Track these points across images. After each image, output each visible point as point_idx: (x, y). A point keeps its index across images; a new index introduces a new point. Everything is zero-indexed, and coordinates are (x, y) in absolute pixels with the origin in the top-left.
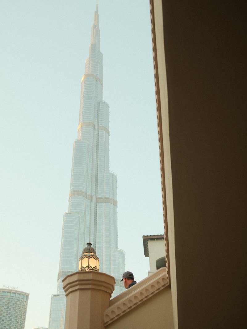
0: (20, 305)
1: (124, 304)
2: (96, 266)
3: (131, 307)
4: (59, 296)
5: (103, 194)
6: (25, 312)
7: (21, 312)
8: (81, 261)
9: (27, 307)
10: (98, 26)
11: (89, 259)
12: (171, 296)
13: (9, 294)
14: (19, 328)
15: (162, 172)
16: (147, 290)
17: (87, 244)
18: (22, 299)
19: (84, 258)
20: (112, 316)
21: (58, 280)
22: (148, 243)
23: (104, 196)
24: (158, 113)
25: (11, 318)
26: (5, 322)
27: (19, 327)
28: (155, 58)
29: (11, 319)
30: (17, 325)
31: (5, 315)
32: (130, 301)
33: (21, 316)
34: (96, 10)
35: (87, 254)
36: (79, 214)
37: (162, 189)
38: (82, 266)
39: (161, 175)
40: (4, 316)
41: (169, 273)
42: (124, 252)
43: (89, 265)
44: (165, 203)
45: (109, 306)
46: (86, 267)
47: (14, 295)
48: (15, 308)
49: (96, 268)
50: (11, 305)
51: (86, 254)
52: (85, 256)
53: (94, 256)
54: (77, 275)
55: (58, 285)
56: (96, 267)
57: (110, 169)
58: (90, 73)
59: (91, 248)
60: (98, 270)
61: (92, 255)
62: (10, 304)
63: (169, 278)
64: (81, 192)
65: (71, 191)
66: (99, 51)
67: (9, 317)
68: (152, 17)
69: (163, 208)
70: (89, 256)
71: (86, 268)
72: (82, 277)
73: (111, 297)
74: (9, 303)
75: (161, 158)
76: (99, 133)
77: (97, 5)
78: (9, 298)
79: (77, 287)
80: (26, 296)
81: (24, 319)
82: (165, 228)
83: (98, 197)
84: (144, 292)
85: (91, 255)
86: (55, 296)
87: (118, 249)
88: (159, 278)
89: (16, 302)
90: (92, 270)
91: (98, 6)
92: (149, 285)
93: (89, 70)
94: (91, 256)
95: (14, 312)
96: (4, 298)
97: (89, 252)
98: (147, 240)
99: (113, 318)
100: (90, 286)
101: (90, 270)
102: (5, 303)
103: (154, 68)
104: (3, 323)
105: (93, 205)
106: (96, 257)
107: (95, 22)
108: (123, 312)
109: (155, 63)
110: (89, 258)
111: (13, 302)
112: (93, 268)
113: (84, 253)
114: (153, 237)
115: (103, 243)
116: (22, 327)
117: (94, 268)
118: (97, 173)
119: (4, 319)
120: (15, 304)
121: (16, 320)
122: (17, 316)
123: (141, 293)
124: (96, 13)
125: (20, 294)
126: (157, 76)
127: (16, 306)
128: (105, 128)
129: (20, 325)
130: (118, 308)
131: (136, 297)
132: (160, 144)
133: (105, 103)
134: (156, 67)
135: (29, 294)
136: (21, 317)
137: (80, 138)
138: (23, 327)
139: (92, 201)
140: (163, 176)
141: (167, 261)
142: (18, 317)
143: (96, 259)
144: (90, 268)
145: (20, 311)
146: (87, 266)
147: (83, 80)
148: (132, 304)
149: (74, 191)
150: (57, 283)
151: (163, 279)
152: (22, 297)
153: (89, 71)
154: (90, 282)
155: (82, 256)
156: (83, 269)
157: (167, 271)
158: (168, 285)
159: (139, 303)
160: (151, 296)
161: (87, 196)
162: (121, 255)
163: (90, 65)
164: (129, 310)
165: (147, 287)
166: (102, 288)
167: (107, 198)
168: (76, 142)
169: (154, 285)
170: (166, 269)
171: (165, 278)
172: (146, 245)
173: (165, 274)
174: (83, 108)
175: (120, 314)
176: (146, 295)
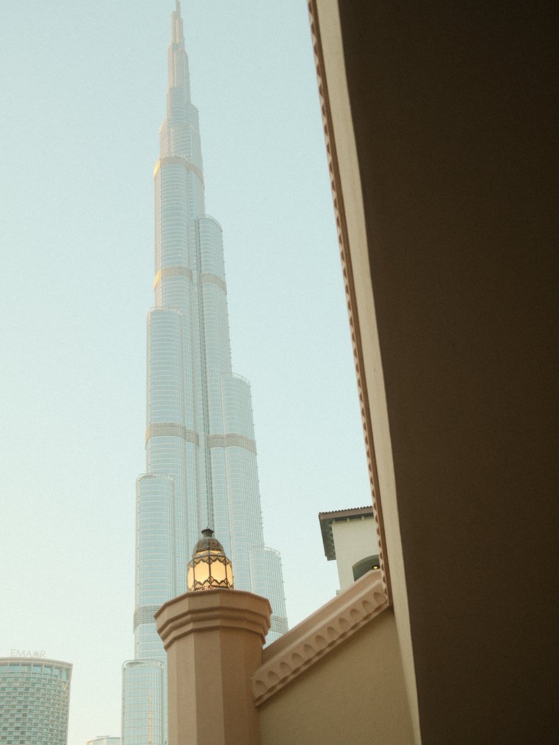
0: (53, 692)
1: (295, 655)
2: (226, 579)
3: (310, 660)
4: (139, 663)
5: (221, 427)
6: (67, 705)
7: (57, 706)
8: (191, 569)
9: (68, 694)
10: (184, 46)
11: (210, 564)
13: (26, 669)
14: (55, 743)
15: (357, 360)
16: (341, 620)
17: (202, 532)
18: (57, 676)
19: (199, 562)
20: (270, 683)
21: (135, 627)
22: (331, 529)
23: (225, 431)
24: (340, 231)
25: (34, 721)
26: (23, 733)
27: (55, 741)
28: (327, 111)
29: (36, 725)
30: (50, 735)
31: (20, 716)
32: (307, 647)
33: (56, 714)
34: (175, 11)
35: (205, 553)
36: (171, 476)
37: (361, 396)
38: (195, 581)
39: (357, 366)
40: (18, 719)
41: (388, 579)
42: (279, 553)
43: (210, 577)
44: (368, 426)
45: (263, 661)
46: (205, 582)
47: (38, 669)
48: (42, 700)
49: (228, 583)
50: (33, 694)
51: (201, 553)
52: (201, 559)
53: (220, 556)
54: (186, 601)
55: (136, 639)
56: (225, 581)
57: (234, 370)
58: (173, 155)
59: (213, 540)
60: (232, 586)
61: (215, 556)
62: (31, 690)
63: (389, 591)
64: (172, 425)
65: (149, 425)
66: (189, 103)
67: (30, 720)
69: (366, 439)
70: (209, 556)
71: (205, 585)
72: (199, 604)
73: (264, 642)
74: (27, 689)
76: (203, 289)
78: (27, 678)
79: (190, 627)
80: (66, 669)
81: (66, 722)
82: (372, 482)
83: (211, 434)
84: (337, 626)
85: (213, 556)
86: (131, 664)
87: (265, 549)
88: (367, 594)
89: (44, 685)
90: (218, 587)
92: (346, 611)
93: (170, 147)
94: (213, 558)
95: (41, 708)
96: (17, 679)
97: (209, 549)
98: (328, 522)
99: (273, 688)
100: (217, 623)
101: (214, 588)
102: (19, 690)
103: (326, 132)
104: (18, 734)
105: (202, 454)
106: (225, 559)
107: (175, 38)
108: (294, 672)
110: (210, 561)
111: (37, 686)
112: (219, 583)
113: (197, 552)
114: (342, 515)
115: (230, 537)
116: (61, 740)
117: (222, 582)
118: (205, 381)
119: (19, 725)
120: (42, 691)
121: (46, 724)
122: (48, 716)
123: (330, 629)
124: (177, 15)
125: (50, 667)
126: (332, 148)
127: (44, 694)
128: (216, 277)
129: (57, 735)
130: (283, 664)
131: (319, 638)
133: (212, 221)
135: (70, 665)
136: (58, 718)
137: (160, 304)
138: (63, 740)
139: (198, 444)
141: (381, 554)
142: (51, 718)
143: (226, 562)
144: (214, 583)
145: (54, 704)
146: (207, 581)
147: (158, 173)
148: (312, 654)
149: (156, 426)
150: (133, 635)
151: (376, 595)
152: (56, 672)
153: (170, 151)
154: (217, 613)
155: (195, 558)
156: (198, 586)
157: (383, 576)
158: (388, 607)
159: (328, 650)
160: (351, 633)
161: (185, 434)
162: (274, 560)
163: (172, 136)
164: (307, 667)
165: (342, 613)
166: (244, 625)
167: (233, 436)
168: (152, 314)
169: (358, 609)
170: (380, 573)
171: (379, 592)
172: (328, 532)
173: (379, 582)
174: (162, 236)
175: (288, 677)
176: (341, 632)
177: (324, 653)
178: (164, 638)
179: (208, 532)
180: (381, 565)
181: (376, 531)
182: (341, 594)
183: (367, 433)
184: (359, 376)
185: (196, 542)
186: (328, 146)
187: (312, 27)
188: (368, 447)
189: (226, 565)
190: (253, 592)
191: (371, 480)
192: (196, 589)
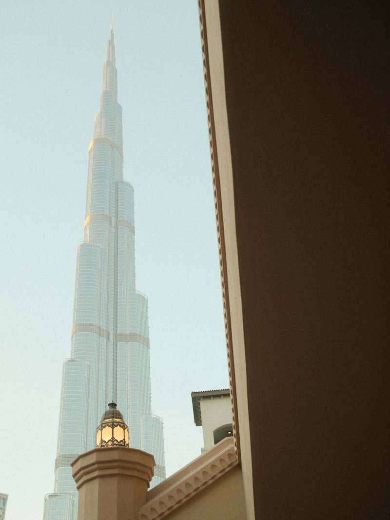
1: (170, 497)
2: (124, 439)
3: (180, 501)
4: (57, 496)
5: (126, 328)
8: (100, 431)
9: (4, 517)
10: (115, 64)
11: (113, 428)
12: (243, 481)
15: (224, 290)
16: (204, 473)
17: (109, 405)
19: (105, 427)
20: (152, 517)
21: (56, 469)
22: (199, 404)
23: (128, 331)
28: (211, 118)
32: (179, 491)
34: (110, 39)
35: (110, 420)
36: (88, 361)
37: (225, 315)
38: (102, 440)
39: (223, 294)
41: (238, 444)
42: (162, 420)
43: (113, 438)
44: (229, 336)
45: (147, 501)
46: (109, 441)
49: (125, 442)
51: (107, 420)
52: (107, 424)
53: (120, 423)
54: (95, 454)
55: (56, 478)
56: (123, 441)
57: (137, 288)
58: (103, 137)
59: (116, 411)
60: (128, 445)
61: (117, 422)
63: (239, 453)
64: (91, 325)
65: (75, 324)
66: (116, 102)
68: (204, 57)
69: (227, 345)
70: (113, 423)
71: (109, 443)
72: (104, 457)
73: (148, 486)
75: (222, 268)
76: (119, 230)
77: (112, 30)
79: (96, 474)
80: (3, 499)
82: (230, 375)
83: (118, 333)
84: (201, 476)
85: (116, 422)
86: (51, 496)
87: (152, 416)
88: (223, 454)
90: (118, 445)
91: (113, 33)
92: (207, 465)
93: (101, 131)
94: (116, 424)
97: (113, 417)
98: (198, 398)
100: (116, 471)
101: (115, 446)
103: (210, 132)
105: (111, 347)
106: (124, 425)
107: (109, 58)
108: (169, 509)
109: (210, 125)
110: (113, 426)
112: (119, 443)
113: (105, 419)
114: (208, 394)
115: (128, 406)
117: (121, 441)
118: (115, 295)
123: (196, 479)
124: (111, 43)
126: (214, 144)
128: (128, 223)
130: (161, 503)
131: (188, 485)
132: (220, 246)
133: (127, 183)
134: (212, 131)
135: (7, 496)
137: (88, 239)
139: (108, 339)
140: (226, 295)
141: (234, 426)
143: (124, 427)
144: (115, 442)
147: (91, 148)
148: (182, 497)
149: (80, 325)
151: (230, 455)
153: (101, 134)
154: (117, 464)
155: (102, 424)
156: (104, 444)
157: (235, 442)
158: (238, 464)
159: (193, 494)
160: (211, 482)
161: (100, 332)
162: (158, 424)
163: (103, 124)
164: (178, 505)
165: (204, 468)
166: (135, 474)
167: (134, 334)
168: (81, 246)
169: (216, 464)
170: (233, 439)
171: (231, 453)
172: (197, 406)
173: (232, 446)
174: (92, 192)
175: (164, 512)
176: (203, 481)
177: (191, 496)
178: (77, 481)
179: (113, 405)
180: (234, 434)
181: (232, 410)
182: (205, 453)
183: (228, 341)
184: (225, 301)
185: (103, 412)
186: (211, 142)
187: (204, 62)
188: (229, 350)
189: (124, 430)
190: (142, 450)
191: (230, 373)
192: (102, 446)
